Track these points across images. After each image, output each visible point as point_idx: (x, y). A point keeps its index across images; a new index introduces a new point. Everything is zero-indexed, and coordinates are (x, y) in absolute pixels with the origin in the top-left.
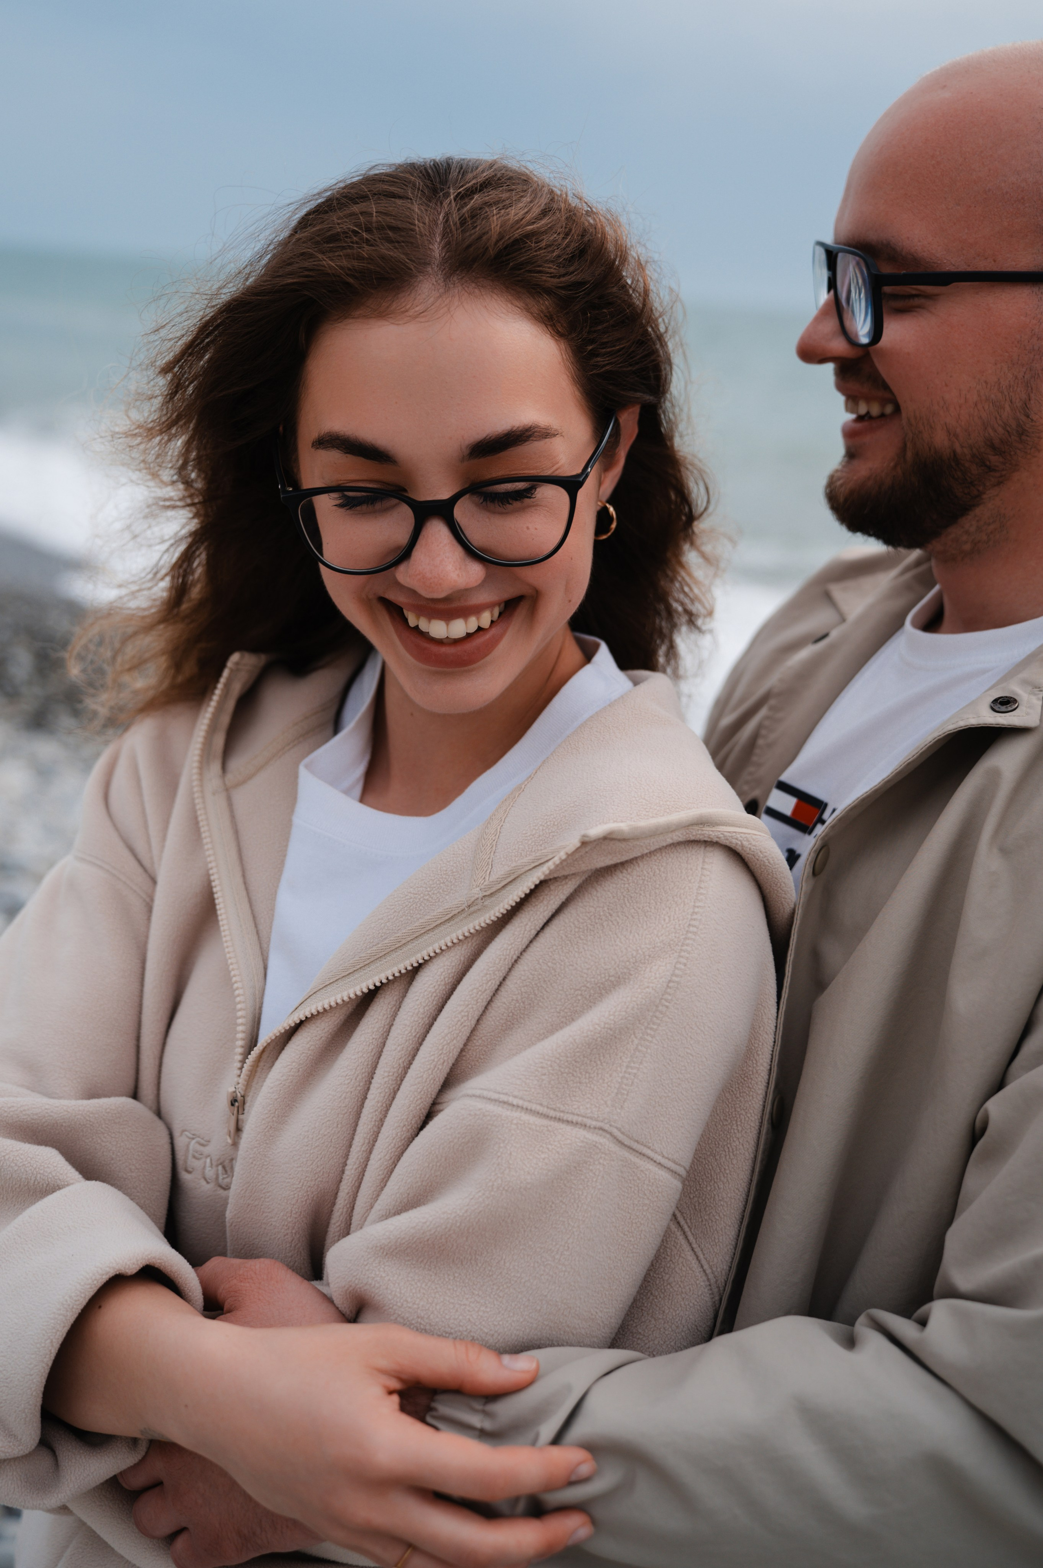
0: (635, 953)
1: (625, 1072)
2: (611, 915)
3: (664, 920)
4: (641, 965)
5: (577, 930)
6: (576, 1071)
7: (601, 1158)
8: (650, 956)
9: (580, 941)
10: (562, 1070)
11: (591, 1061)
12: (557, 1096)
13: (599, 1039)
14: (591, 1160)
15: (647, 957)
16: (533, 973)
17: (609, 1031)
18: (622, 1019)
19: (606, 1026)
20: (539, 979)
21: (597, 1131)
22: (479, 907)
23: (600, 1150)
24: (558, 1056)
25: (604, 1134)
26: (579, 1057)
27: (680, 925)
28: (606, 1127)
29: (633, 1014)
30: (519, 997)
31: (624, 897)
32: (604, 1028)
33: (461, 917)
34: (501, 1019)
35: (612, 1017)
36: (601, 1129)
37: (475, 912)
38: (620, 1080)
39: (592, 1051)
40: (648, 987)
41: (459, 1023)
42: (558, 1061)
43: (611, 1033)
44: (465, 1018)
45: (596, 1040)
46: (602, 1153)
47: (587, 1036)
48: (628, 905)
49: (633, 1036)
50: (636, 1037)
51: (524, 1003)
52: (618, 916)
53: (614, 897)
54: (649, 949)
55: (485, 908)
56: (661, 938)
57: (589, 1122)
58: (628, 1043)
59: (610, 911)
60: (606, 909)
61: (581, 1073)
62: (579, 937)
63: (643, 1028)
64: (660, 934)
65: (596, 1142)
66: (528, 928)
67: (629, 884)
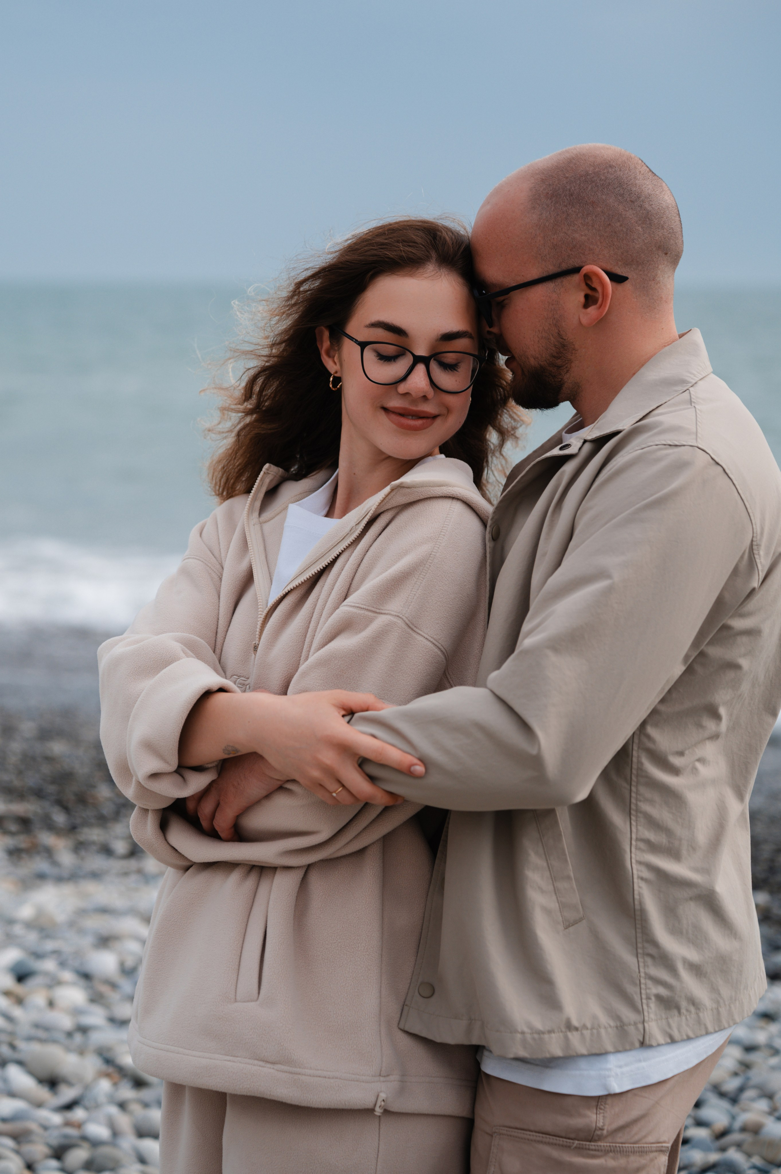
0: (414, 541)
1: (410, 593)
2: (406, 526)
3: (429, 528)
4: (417, 546)
5: (391, 533)
6: (388, 593)
7: (397, 629)
8: (421, 542)
9: (393, 539)
10: (382, 592)
11: (395, 588)
12: (380, 603)
13: (398, 578)
14: (393, 630)
15: (420, 543)
16: (373, 554)
17: (402, 574)
18: (408, 569)
19: (401, 572)
20: (376, 556)
21: (396, 617)
22: (354, 530)
23: (397, 626)
24: (380, 586)
25: (400, 619)
26: (389, 586)
27: (436, 531)
28: (401, 616)
29: (413, 566)
30: (368, 565)
31: (412, 518)
32: (400, 573)
33: (348, 536)
34: (361, 577)
35: (403, 568)
36: (398, 616)
37: (353, 533)
38: (408, 596)
39: (395, 583)
40: (419, 555)
41: (344, 580)
42: (380, 588)
43: (403, 575)
44: (346, 577)
45: (396, 578)
46: (398, 627)
47: (393, 577)
48: (414, 522)
49: (414, 577)
50: (415, 578)
51: (370, 568)
52: (409, 527)
53: (407, 519)
54: (421, 539)
55: (356, 529)
56: (427, 535)
57: (392, 613)
58: (412, 580)
59: (406, 525)
60: (404, 524)
61: (391, 593)
62: (393, 537)
63: (418, 574)
64: (426, 534)
65: (396, 622)
66: (372, 535)
67: (414, 513)
